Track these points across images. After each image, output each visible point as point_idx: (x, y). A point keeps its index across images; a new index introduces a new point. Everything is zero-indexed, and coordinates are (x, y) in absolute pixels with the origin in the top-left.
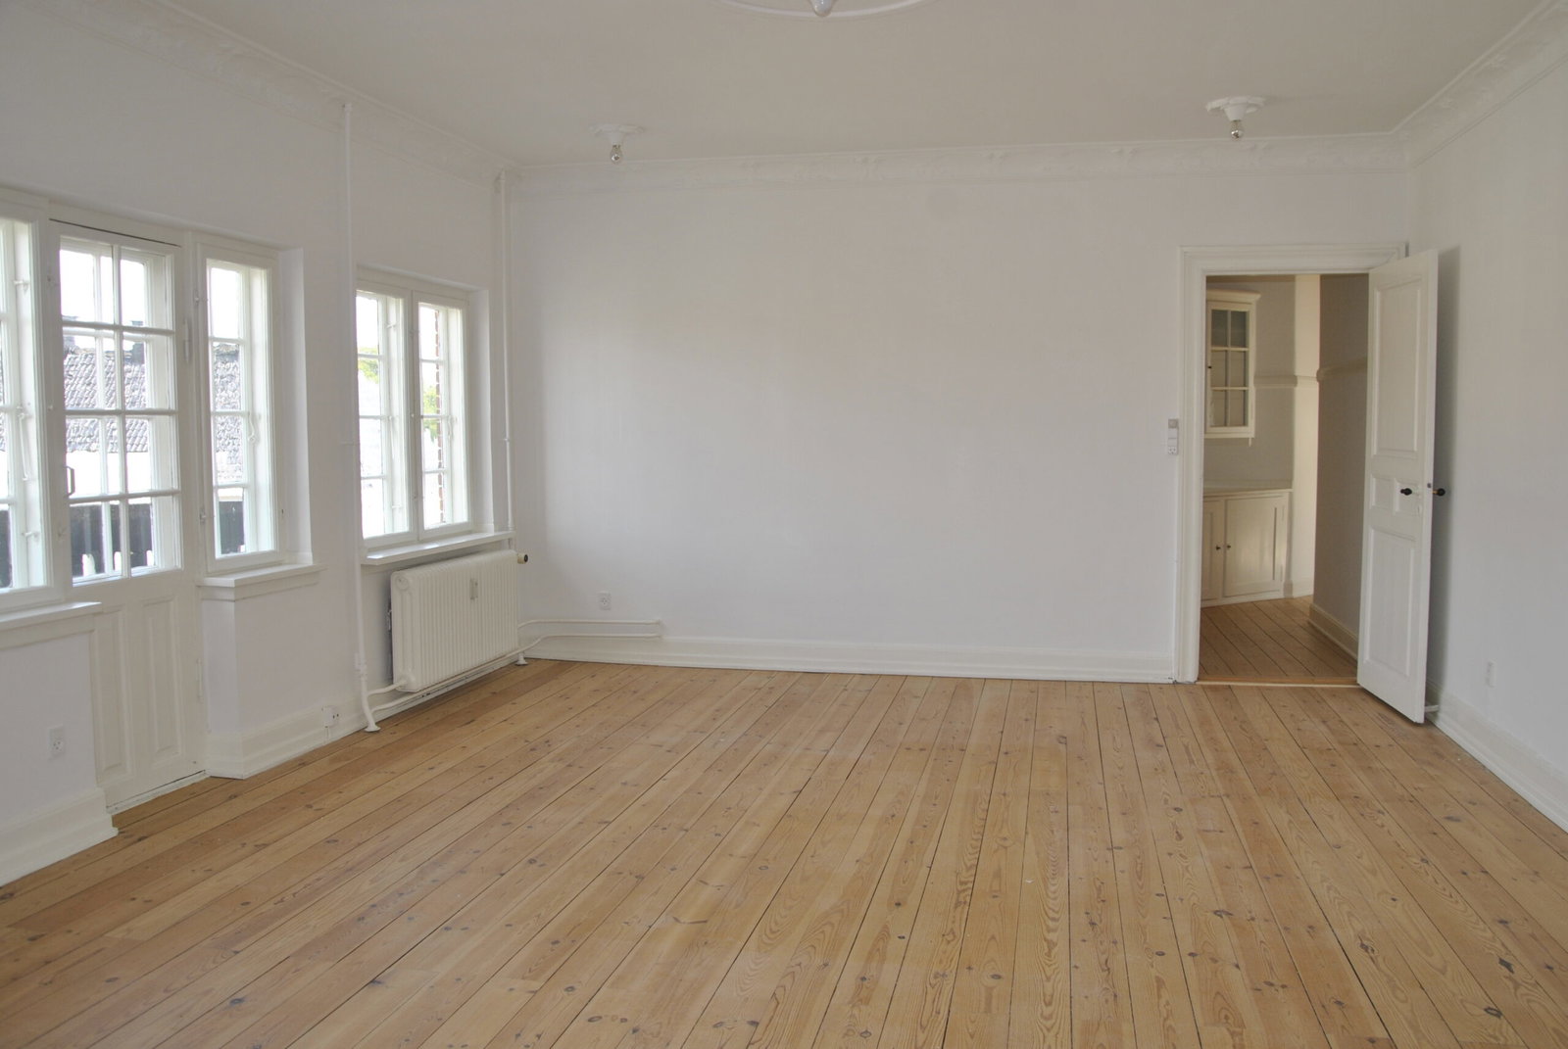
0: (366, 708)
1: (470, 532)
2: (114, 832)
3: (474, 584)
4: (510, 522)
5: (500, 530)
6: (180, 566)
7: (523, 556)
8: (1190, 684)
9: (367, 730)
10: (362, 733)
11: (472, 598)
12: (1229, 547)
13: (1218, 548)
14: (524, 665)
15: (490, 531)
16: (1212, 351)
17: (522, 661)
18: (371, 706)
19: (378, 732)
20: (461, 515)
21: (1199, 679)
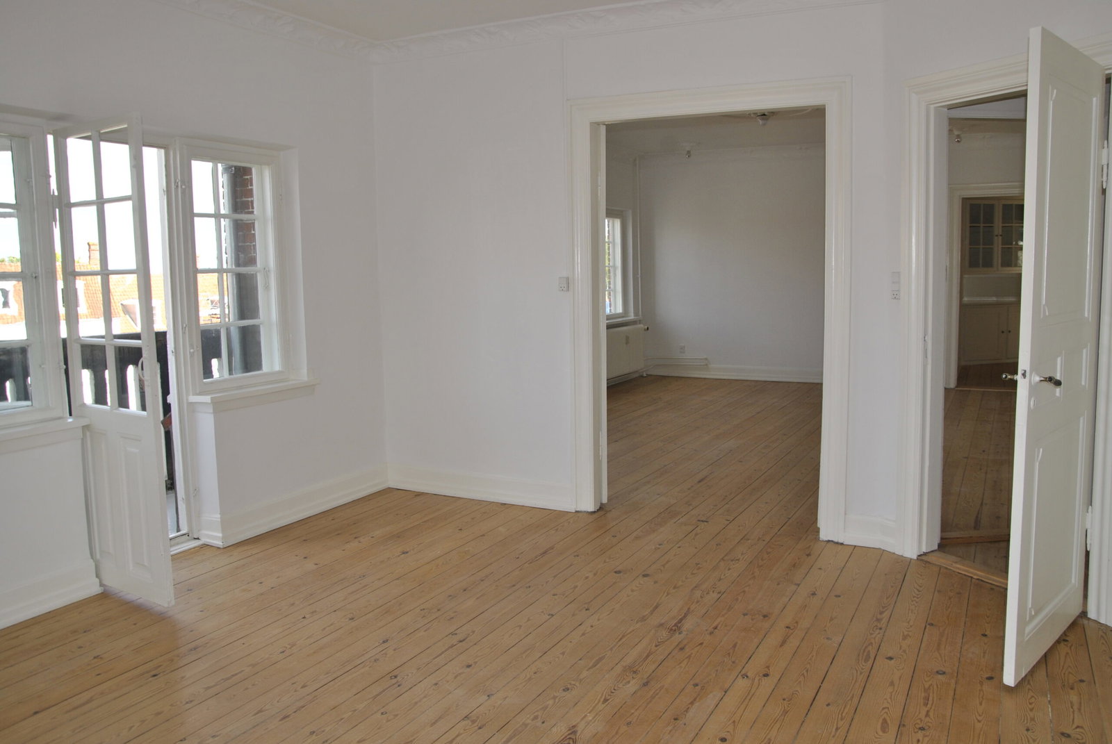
1: (623, 317)
3: (627, 338)
4: (640, 312)
5: (636, 316)
7: (646, 327)
8: (951, 389)
11: (627, 344)
12: (1010, 332)
13: (1003, 332)
14: (646, 377)
16: (1003, 227)
17: (645, 375)
20: (620, 310)
21: (957, 387)
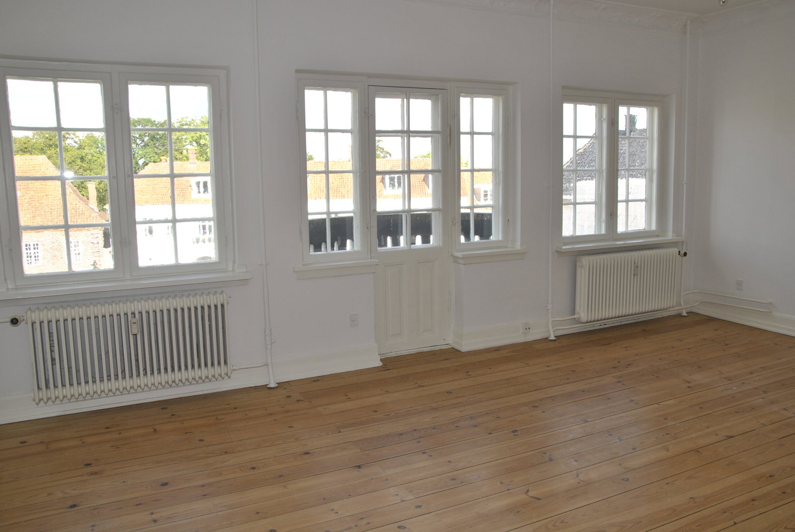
0: (551, 327)
2: (380, 364)
4: (683, 231)
5: (678, 236)
6: (441, 245)
7: (683, 252)
9: (549, 339)
10: (546, 340)
14: (684, 316)
15: (670, 236)
17: (684, 314)
18: (553, 327)
19: (555, 340)
20: (652, 226)
